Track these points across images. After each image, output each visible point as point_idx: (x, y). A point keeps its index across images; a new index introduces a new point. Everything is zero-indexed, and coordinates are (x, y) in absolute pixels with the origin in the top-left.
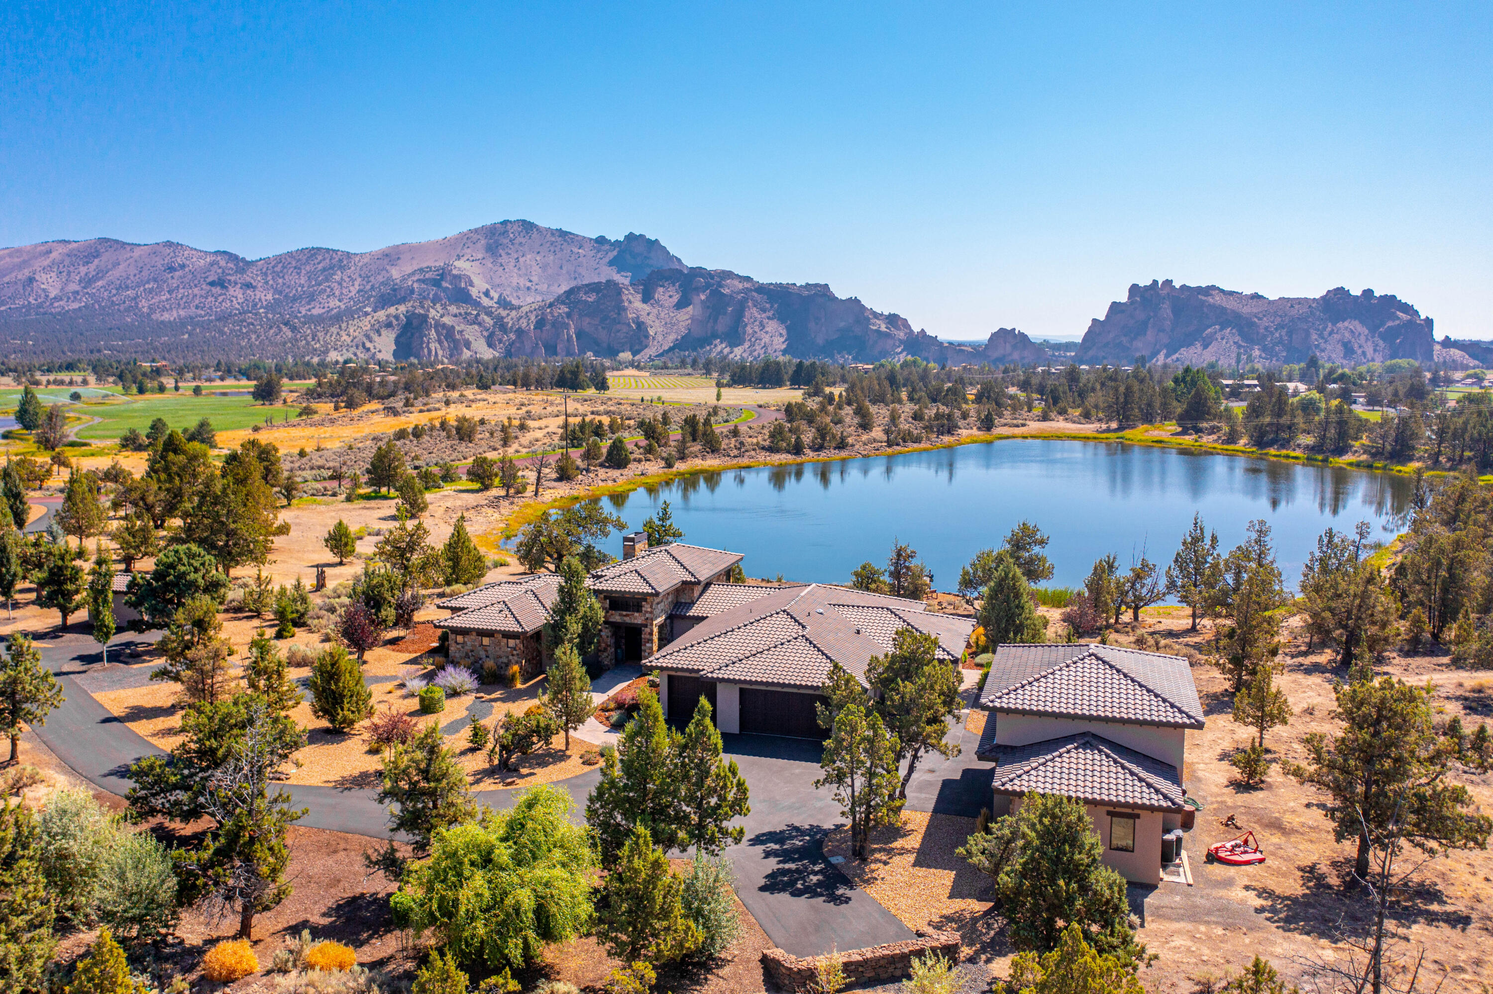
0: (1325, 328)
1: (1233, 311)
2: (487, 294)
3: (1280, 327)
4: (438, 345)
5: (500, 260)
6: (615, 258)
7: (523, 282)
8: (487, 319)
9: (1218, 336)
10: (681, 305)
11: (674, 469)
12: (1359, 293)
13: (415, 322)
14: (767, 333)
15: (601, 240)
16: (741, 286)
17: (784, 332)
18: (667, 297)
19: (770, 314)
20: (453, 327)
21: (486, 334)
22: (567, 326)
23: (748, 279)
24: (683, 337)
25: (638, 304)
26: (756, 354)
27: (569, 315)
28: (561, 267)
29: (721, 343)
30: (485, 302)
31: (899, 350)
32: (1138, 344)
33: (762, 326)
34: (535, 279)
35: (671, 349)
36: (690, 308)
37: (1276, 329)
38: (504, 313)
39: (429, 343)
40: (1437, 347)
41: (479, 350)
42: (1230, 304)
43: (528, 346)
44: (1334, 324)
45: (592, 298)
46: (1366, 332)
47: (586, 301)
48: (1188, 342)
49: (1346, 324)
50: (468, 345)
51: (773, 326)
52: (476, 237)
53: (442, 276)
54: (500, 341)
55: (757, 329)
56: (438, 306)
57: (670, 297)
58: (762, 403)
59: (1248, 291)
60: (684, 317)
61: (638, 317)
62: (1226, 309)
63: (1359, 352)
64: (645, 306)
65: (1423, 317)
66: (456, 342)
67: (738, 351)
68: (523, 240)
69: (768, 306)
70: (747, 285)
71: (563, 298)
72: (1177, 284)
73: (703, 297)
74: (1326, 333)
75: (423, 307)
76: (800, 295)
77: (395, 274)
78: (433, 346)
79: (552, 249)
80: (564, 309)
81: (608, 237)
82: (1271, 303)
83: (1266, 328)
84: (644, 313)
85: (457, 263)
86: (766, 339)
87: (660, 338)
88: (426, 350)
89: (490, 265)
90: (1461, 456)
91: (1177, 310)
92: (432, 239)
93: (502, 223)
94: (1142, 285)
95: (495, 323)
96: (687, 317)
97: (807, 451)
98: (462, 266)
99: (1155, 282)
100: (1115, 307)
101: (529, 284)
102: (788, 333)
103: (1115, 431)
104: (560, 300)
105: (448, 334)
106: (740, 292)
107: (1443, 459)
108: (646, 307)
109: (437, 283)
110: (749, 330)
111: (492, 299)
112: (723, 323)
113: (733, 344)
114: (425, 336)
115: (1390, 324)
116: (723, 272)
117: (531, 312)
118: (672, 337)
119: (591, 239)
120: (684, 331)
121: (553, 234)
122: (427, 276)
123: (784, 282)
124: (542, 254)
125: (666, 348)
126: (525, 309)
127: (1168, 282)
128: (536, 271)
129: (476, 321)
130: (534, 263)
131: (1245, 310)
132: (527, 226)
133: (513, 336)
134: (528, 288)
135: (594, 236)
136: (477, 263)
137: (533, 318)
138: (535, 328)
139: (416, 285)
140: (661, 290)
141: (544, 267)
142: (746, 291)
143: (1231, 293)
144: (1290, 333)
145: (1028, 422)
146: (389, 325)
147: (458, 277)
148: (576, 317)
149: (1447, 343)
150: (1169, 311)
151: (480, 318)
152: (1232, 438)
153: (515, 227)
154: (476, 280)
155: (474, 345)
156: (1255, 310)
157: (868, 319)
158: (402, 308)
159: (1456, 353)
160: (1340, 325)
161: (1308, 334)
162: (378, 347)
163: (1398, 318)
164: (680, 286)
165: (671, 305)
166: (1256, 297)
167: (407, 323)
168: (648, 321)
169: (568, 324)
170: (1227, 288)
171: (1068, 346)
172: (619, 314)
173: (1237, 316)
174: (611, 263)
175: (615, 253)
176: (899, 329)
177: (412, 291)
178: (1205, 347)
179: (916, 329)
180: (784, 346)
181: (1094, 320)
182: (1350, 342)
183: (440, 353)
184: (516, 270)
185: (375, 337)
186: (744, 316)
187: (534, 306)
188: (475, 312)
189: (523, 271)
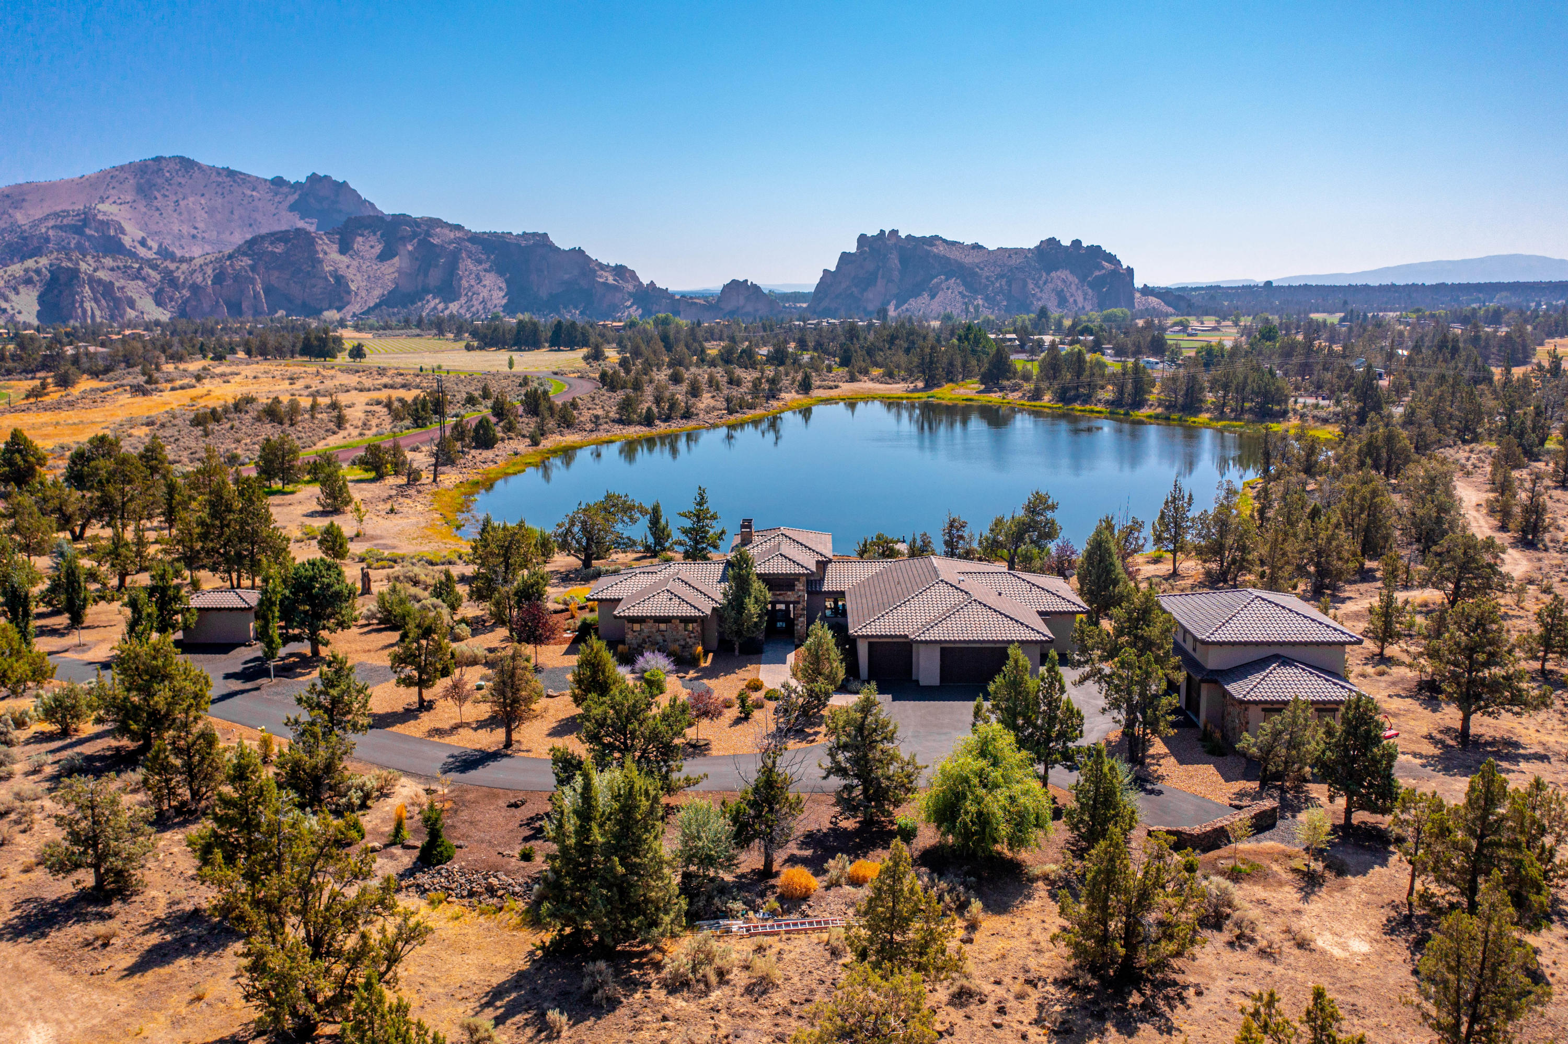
0: (1040, 278)
1: (956, 261)
2: (143, 243)
3: (1000, 276)
4: (94, 305)
5: (155, 203)
6: (296, 201)
7: (185, 229)
8: (152, 273)
9: (944, 286)
10: (383, 257)
11: (541, 446)
12: (1069, 244)
13: (63, 278)
14: (485, 286)
15: (278, 182)
16: (452, 235)
17: (504, 286)
18: (368, 247)
19: (487, 266)
20: (111, 283)
21: (152, 290)
22: (253, 281)
23: (459, 227)
24: (390, 293)
25: (335, 255)
26: (474, 309)
27: (253, 268)
28: (232, 213)
29: (434, 298)
30: (142, 252)
31: (629, 303)
32: (869, 295)
33: (479, 279)
34: (201, 225)
35: (377, 306)
36: (396, 260)
37: (997, 279)
38: (172, 266)
39: (82, 302)
40: (1138, 295)
41: (146, 309)
42: (954, 255)
43: (206, 306)
44: (1048, 274)
45: (279, 249)
46: (1077, 281)
47: (273, 253)
48: (915, 292)
49: (1058, 273)
50: (132, 304)
51: (490, 279)
52: (122, 175)
53: (85, 222)
54: (171, 299)
55: (473, 282)
56: (89, 258)
57: (372, 247)
58: (556, 370)
59: (969, 242)
60: (390, 271)
61: (336, 270)
62: (948, 259)
63: (1071, 300)
64: (343, 258)
65: (1124, 267)
66: (117, 301)
67: (454, 307)
68: (183, 181)
69: (484, 257)
70: (459, 234)
71: (245, 248)
72: (903, 234)
73: (410, 248)
74: (1041, 282)
75: (70, 260)
76: (518, 245)
77: (20, 218)
78: (88, 305)
79: (219, 190)
80: (247, 261)
81: (286, 178)
82: (989, 252)
83: (987, 278)
84: (343, 266)
85: (100, 206)
86: (484, 293)
87: (364, 294)
88: (79, 311)
89: (144, 210)
90: (1242, 407)
91: (904, 260)
92: (66, 177)
93: (153, 160)
94: (869, 235)
95: (163, 278)
96: (392, 270)
97: (657, 422)
98: (107, 209)
99: (882, 232)
100: (845, 258)
101: (195, 232)
102: (508, 287)
103: (923, 390)
104: (240, 251)
105: (106, 291)
106: (451, 242)
107: (1227, 410)
108: (345, 259)
109: (78, 230)
110: (464, 283)
111: (150, 249)
112: (435, 277)
113: (447, 300)
114: (77, 293)
115: (1097, 273)
116: (431, 219)
117: (207, 264)
118: (377, 292)
119: (266, 180)
120: (391, 286)
121: (219, 174)
122: (65, 222)
123: (499, 231)
124: (207, 196)
125: (372, 305)
126: (198, 262)
127: (894, 232)
128: (201, 215)
129: (138, 276)
130: (198, 207)
131: (967, 260)
132: (187, 164)
133: (186, 293)
134: (194, 237)
135: (270, 177)
136: (127, 206)
137: (209, 272)
138: (214, 283)
139: (51, 233)
140: (360, 239)
141: (211, 212)
142: (458, 241)
143: (954, 243)
144: (1009, 283)
145: (840, 384)
146: (28, 281)
147: (106, 224)
148: (262, 270)
149: (1147, 291)
150: (897, 261)
151: (143, 273)
152: (1036, 395)
153: (172, 165)
154: (128, 227)
155: (140, 304)
156: (977, 261)
157: (595, 271)
158: (44, 261)
159: (1154, 301)
160: (1053, 274)
161: (1025, 285)
162: (18, 307)
163: (1103, 268)
164: (382, 236)
165: (373, 256)
166: (976, 247)
167: (52, 279)
168: (350, 274)
169: (253, 279)
170: (949, 238)
171: (797, 297)
172: (314, 267)
173: (961, 266)
174: (292, 208)
175: (296, 196)
176: (628, 282)
177: (47, 240)
178: (933, 297)
179: (645, 281)
180: (505, 301)
181: (825, 271)
182: (1062, 290)
183: (98, 313)
184: (175, 215)
185: (12, 296)
186: (458, 268)
187: (209, 258)
188: (137, 266)
189: (185, 215)
